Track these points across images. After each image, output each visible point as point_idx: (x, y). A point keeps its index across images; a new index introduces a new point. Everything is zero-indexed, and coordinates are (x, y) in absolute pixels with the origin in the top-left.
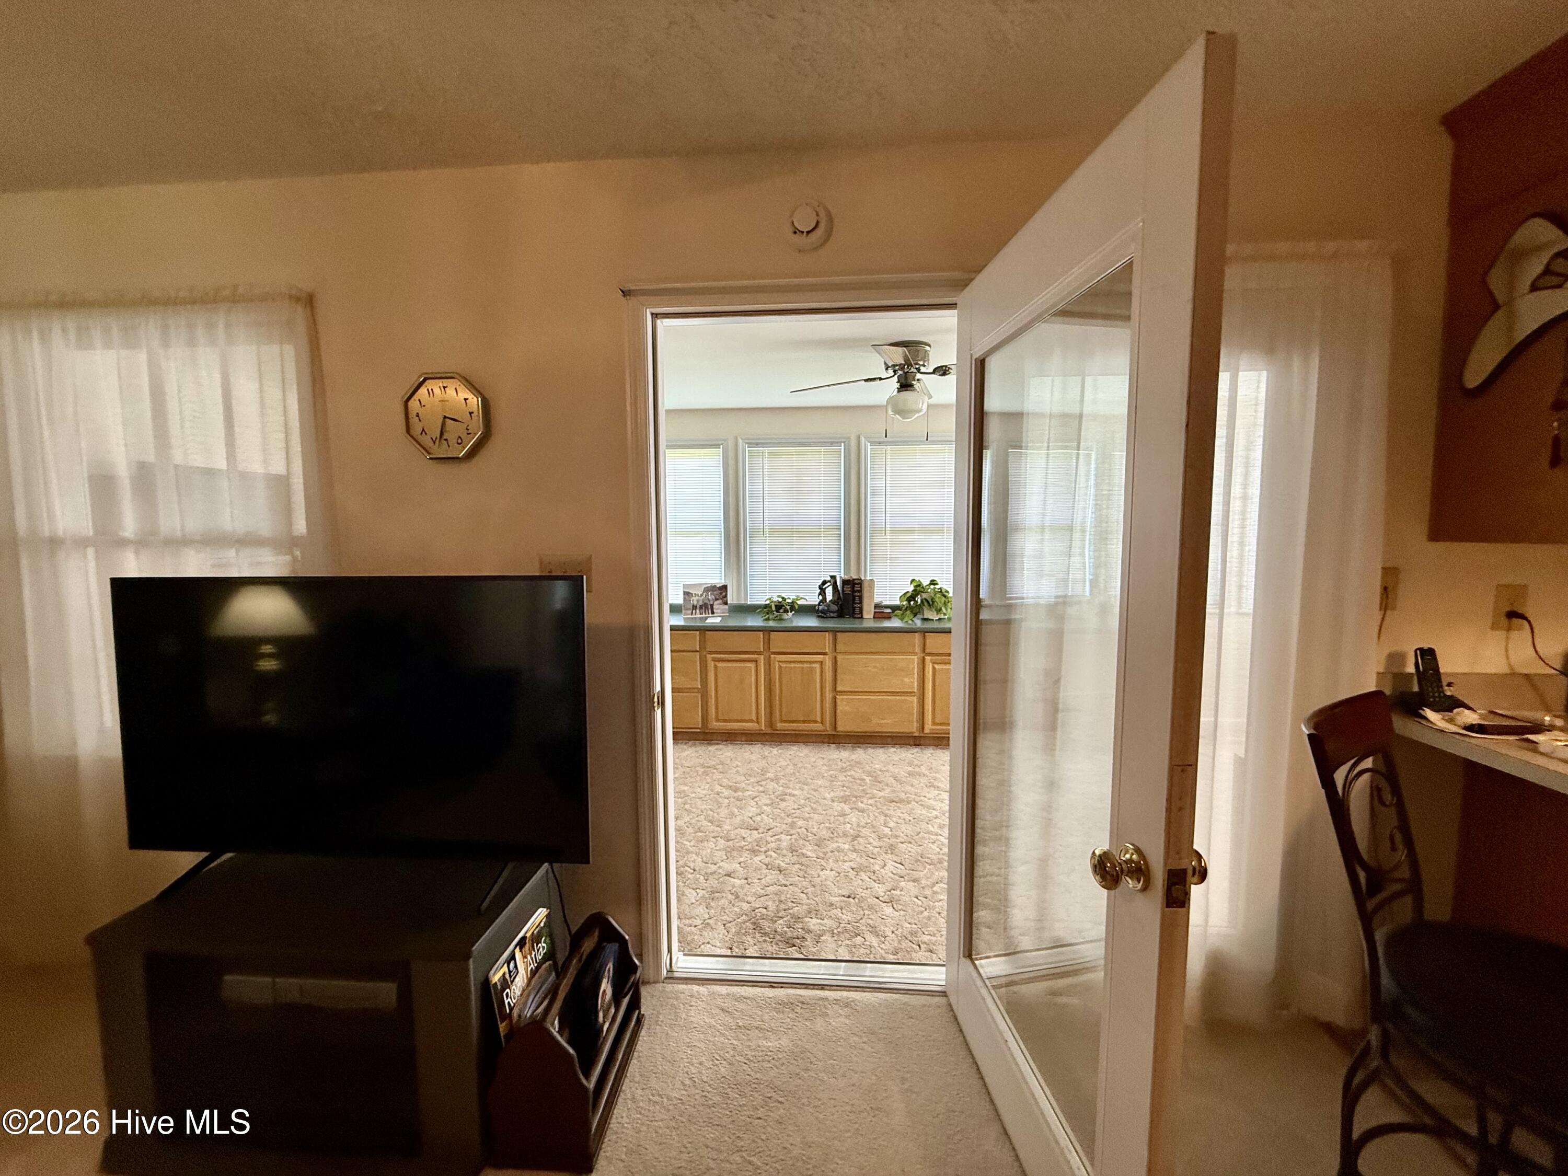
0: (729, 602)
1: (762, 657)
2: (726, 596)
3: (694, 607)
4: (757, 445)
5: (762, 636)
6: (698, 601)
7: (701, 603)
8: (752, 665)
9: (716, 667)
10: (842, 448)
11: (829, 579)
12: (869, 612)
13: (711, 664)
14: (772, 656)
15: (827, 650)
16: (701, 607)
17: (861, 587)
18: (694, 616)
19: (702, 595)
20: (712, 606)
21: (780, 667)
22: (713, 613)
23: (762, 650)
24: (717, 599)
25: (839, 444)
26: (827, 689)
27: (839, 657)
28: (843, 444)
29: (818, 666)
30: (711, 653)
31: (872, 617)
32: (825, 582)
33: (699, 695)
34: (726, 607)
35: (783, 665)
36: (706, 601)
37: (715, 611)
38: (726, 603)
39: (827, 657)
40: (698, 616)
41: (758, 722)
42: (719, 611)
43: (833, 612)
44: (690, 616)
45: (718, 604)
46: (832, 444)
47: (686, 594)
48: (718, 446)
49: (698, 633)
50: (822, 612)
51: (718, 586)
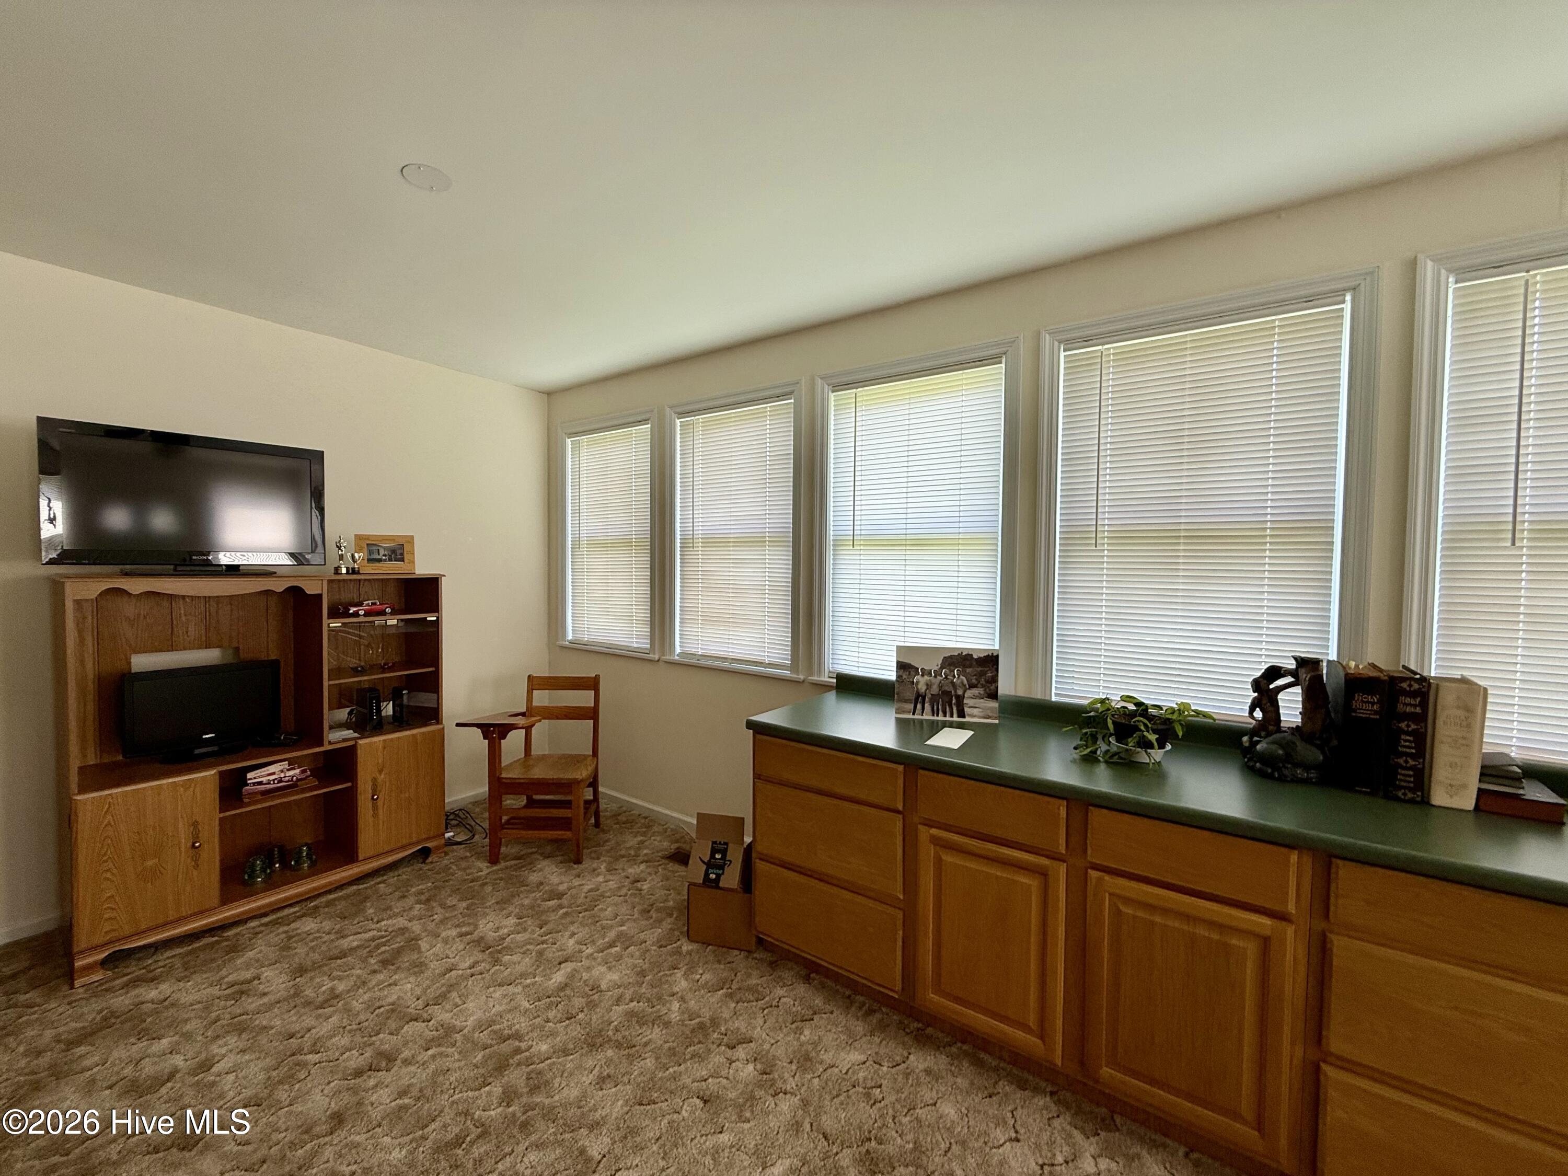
0: (1001, 691)
1: (1063, 868)
2: (994, 680)
3: (919, 698)
4: (1087, 341)
5: (1063, 812)
6: (929, 686)
7: (935, 690)
8: (1031, 882)
9: (939, 861)
10: (1347, 307)
11: (1292, 665)
12: (1455, 789)
13: (928, 852)
14: (1093, 874)
15: (1291, 908)
16: (934, 700)
17: (1424, 704)
18: (916, 717)
19: (937, 674)
20: (960, 699)
21: (1117, 913)
22: (962, 714)
23: (1062, 849)
24: (972, 686)
25: (1336, 295)
26: (1287, 1030)
27: (1338, 943)
28: (1348, 298)
29: (1251, 948)
30: (930, 824)
31: (1470, 804)
32: (1274, 672)
33: (900, 915)
34: (994, 704)
35: (1127, 910)
36: (949, 688)
37: (967, 710)
38: (993, 696)
39: (1290, 931)
40: (927, 716)
41: (1042, 1038)
42: (975, 711)
43: (1307, 767)
44: (910, 716)
45: (974, 697)
46: (1309, 301)
47: (902, 666)
48: (993, 359)
49: (901, 768)
50: (1266, 759)
51: (975, 657)
